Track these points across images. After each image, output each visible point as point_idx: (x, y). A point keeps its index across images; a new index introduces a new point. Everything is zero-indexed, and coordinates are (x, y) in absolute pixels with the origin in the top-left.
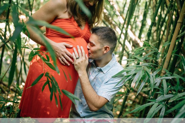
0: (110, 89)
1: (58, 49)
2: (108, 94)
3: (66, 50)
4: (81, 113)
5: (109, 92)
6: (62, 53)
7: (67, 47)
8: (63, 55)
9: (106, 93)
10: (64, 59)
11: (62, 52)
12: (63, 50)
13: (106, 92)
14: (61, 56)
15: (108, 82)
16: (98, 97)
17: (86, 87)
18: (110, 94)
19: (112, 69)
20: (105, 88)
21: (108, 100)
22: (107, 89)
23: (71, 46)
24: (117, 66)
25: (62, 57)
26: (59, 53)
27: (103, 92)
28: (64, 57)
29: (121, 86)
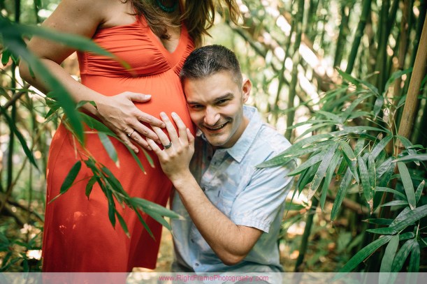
0: (259, 200)
1: (116, 112)
2: (258, 214)
3: (136, 110)
4: (197, 265)
5: (258, 209)
6: (127, 119)
7: (136, 102)
8: (131, 126)
9: (251, 215)
10: (135, 134)
11: (127, 116)
12: (127, 112)
13: (251, 210)
14: (126, 127)
15: (251, 184)
16: (233, 228)
17: (198, 211)
18: (261, 215)
19: (254, 147)
20: (246, 201)
21: (261, 229)
22: (252, 203)
23: (147, 97)
24: (266, 135)
25: (130, 131)
26: (119, 122)
27: (243, 215)
28: (135, 130)
29: (285, 184)
